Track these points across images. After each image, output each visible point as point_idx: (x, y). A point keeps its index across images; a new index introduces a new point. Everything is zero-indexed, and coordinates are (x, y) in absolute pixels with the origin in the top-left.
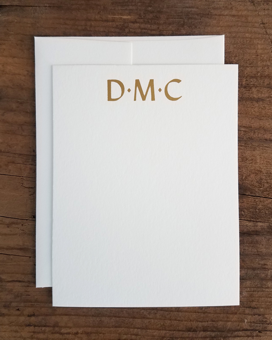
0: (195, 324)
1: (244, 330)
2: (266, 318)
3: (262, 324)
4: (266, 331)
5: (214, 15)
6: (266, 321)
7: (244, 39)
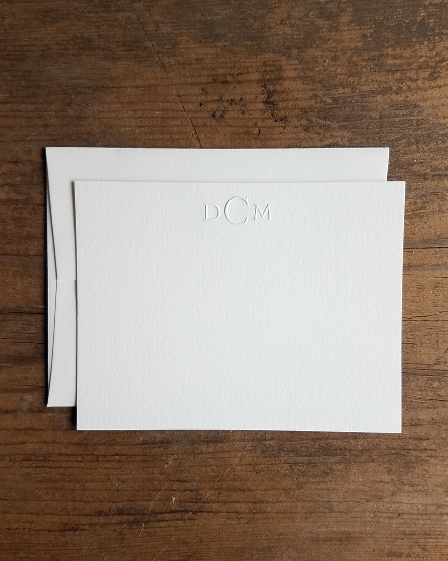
0: (105, 506)
2: (201, 495)
3: (196, 502)
4: (202, 512)
5: (110, 88)
6: (201, 499)
7: (154, 119)
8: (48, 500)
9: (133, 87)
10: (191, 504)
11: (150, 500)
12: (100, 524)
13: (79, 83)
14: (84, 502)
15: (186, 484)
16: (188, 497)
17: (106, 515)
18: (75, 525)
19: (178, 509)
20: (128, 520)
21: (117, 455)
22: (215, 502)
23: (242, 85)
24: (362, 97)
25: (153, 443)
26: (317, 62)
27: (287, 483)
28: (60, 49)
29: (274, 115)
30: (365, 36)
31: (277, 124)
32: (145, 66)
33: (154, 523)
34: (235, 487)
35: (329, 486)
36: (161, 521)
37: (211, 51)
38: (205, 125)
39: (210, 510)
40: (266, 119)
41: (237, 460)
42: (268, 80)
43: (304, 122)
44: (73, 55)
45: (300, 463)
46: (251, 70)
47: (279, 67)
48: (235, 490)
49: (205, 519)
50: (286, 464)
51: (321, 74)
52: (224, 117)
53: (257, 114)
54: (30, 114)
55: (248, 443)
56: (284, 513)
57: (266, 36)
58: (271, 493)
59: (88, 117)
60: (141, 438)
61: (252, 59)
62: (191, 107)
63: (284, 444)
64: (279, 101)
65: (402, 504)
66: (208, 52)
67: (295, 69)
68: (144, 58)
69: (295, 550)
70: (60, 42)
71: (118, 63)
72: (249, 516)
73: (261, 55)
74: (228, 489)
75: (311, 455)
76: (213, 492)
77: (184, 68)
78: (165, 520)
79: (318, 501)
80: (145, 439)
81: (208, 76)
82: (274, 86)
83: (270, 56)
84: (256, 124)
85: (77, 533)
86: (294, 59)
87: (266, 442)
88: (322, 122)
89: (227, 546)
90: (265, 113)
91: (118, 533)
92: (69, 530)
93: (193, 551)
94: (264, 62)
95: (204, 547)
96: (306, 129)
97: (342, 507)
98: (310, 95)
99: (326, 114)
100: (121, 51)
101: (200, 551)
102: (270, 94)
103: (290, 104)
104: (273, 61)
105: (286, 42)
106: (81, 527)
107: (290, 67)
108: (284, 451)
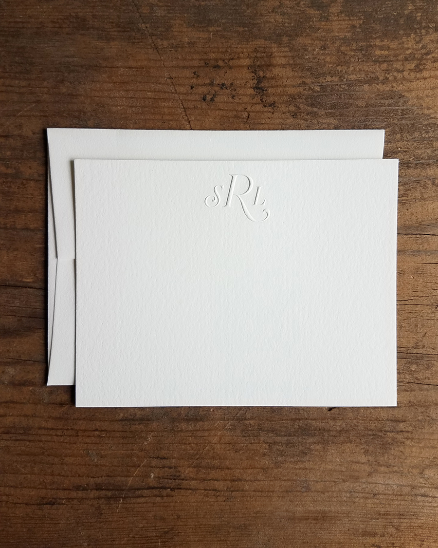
0: (84, 481)
1: (150, 488)
2: (179, 472)
3: (175, 479)
4: (180, 489)
5: (103, 67)
6: (179, 475)
7: (145, 100)
8: (27, 474)
9: (126, 68)
10: (169, 481)
11: (129, 476)
12: (78, 499)
13: (72, 62)
14: (62, 476)
15: (165, 461)
16: (166, 474)
17: (84, 489)
18: (53, 499)
19: (156, 486)
20: (106, 495)
21: (97, 430)
22: (193, 479)
23: (233, 70)
24: (349, 86)
25: (133, 420)
26: (306, 50)
27: (266, 462)
28: (55, 27)
29: (263, 100)
30: (354, 27)
31: (266, 109)
32: (138, 48)
33: (132, 499)
34: (214, 465)
35: (307, 465)
36: (139, 497)
37: (203, 35)
38: (195, 108)
39: (188, 487)
40: (256, 104)
41: (216, 439)
42: (259, 66)
43: (292, 108)
44: (67, 34)
45: (279, 443)
46: (242, 55)
47: (270, 54)
48: (214, 468)
49: (183, 496)
50: (265, 443)
51: (310, 62)
52: (214, 100)
53: (246, 99)
54: (22, 90)
55: (228, 422)
56: (261, 492)
57: (258, 23)
58: (249, 471)
59: (80, 95)
60: (121, 415)
61: (243, 44)
62: (182, 89)
63: (264, 424)
64: (268, 87)
65: (377, 485)
66: (200, 36)
67: (285, 57)
68: (137, 39)
69: (272, 528)
70: (55, 20)
71: (112, 44)
72: (227, 494)
73: (252, 41)
74: (208, 467)
75: (290, 435)
76: (191, 469)
77: (176, 51)
78: (143, 497)
79: (295, 481)
80: (126, 415)
81: (200, 60)
82: (264, 72)
83: (260, 42)
84: (245, 109)
85: (54, 507)
86: (285, 47)
87: (246, 422)
88: (309, 109)
89: (204, 523)
90: (254, 98)
91: (96, 508)
92: (46, 504)
93: (170, 527)
94: (256, 49)
95: (181, 523)
96: (294, 115)
97: (319, 486)
98: (299, 82)
99: (314, 101)
100: (115, 31)
101: (176, 527)
102: (260, 80)
103: (279, 90)
104: (264, 48)
105: (277, 29)
106: (59, 501)
107: (281, 54)
108: (264, 431)
